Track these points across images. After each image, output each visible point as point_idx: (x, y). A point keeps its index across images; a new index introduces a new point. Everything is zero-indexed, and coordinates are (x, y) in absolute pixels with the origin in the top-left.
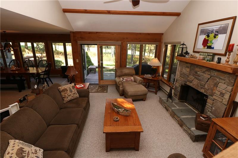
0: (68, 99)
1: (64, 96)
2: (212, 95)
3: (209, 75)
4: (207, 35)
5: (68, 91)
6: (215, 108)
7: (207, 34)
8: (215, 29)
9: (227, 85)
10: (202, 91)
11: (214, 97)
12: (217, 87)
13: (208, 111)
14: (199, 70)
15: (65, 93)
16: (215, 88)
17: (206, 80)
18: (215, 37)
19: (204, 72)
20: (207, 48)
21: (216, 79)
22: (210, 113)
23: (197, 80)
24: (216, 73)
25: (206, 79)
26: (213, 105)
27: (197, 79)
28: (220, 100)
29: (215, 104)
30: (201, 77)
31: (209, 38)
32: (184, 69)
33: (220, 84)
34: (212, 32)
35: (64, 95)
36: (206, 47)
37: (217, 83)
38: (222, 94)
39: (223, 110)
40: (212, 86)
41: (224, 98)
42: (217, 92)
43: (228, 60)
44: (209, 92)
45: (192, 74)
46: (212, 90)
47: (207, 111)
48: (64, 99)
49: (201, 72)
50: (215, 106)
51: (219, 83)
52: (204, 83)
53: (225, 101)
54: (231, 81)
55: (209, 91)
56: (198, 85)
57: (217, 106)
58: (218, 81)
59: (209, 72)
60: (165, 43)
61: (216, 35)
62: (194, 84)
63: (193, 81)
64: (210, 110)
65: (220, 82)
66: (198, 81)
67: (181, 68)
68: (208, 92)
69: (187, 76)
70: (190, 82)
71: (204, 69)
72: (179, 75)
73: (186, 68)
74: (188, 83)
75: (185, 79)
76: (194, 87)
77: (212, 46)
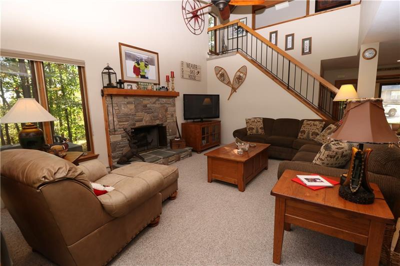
3: (159, 104)
4: (136, 63)
6: (171, 129)
7: (136, 61)
9: (173, 107)
14: (148, 102)
16: (167, 113)
18: (146, 67)
19: (154, 103)
23: (148, 115)
24: (164, 100)
25: (158, 109)
27: (148, 113)
28: (172, 121)
30: (153, 109)
31: (140, 66)
34: (141, 60)
36: (140, 77)
37: (166, 108)
38: (172, 116)
40: (164, 113)
42: (168, 116)
43: (168, 88)
44: (164, 120)
45: (139, 110)
46: (165, 116)
49: (152, 104)
50: (170, 127)
51: (168, 109)
52: (158, 114)
55: (163, 118)
56: (151, 119)
59: (159, 101)
61: (146, 64)
63: (144, 118)
64: (169, 134)
65: (168, 107)
66: (151, 115)
69: (133, 115)
70: (141, 120)
71: (154, 100)
72: (117, 121)
73: (128, 105)
74: (138, 125)
75: (131, 122)
76: (148, 124)
77: (146, 76)
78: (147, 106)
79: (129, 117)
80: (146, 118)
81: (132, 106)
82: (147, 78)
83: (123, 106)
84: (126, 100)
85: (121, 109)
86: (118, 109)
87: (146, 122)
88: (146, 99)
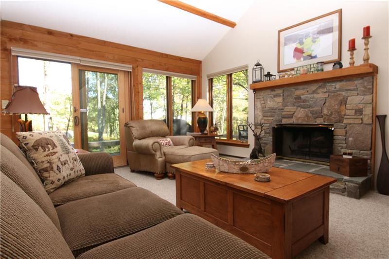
0: (60, 176)
1: (46, 165)
2: (341, 121)
3: (326, 92)
4: (299, 43)
5: (56, 147)
6: (353, 137)
7: (298, 41)
8: (311, 31)
9: (363, 95)
10: (319, 121)
11: (345, 121)
12: (346, 104)
13: (341, 149)
14: (303, 92)
15: (46, 153)
16: (343, 107)
17: (321, 102)
18: (314, 42)
19: (314, 92)
20: (304, 60)
21: (339, 94)
22: (346, 150)
23: (302, 109)
24: (338, 85)
25: (321, 100)
26: (347, 135)
27: (302, 107)
28: (357, 121)
29: (350, 132)
30: (311, 101)
31: (305, 44)
32: (270, 101)
33: (349, 98)
34: (307, 36)
35: (44, 159)
36: (302, 59)
37: (344, 98)
38: (359, 112)
39: (368, 133)
40: (336, 107)
41: (365, 115)
42: (348, 112)
43: (352, 61)
44: (335, 118)
45: (289, 104)
46: (338, 112)
47: (339, 148)
48: (46, 174)
49: (309, 94)
50: (351, 134)
51: (347, 99)
52: (320, 109)
53: (368, 119)
54: (369, 87)
55: (333, 116)
56: (307, 116)
57: (356, 132)
58: (345, 95)
59: (324, 88)
60: (208, 76)
61: (314, 38)
62: (299, 116)
63: (295, 114)
64: (345, 145)
65: (348, 96)
66: (306, 110)
67: (263, 102)
68: (331, 118)
69: (279, 110)
70: (291, 117)
71: (314, 87)
72: (261, 115)
73: (275, 98)
74: (284, 121)
75: (276, 118)
76: (300, 122)
77: (313, 55)
78: (301, 97)
79: (275, 112)
80: (298, 114)
81: (280, 100)
82: (315, 57)
83: (269, 100)
84: (273, 93)
85: (267, 103)
86: (264, 103)
87: (298, 119)
88: (301, 87)
